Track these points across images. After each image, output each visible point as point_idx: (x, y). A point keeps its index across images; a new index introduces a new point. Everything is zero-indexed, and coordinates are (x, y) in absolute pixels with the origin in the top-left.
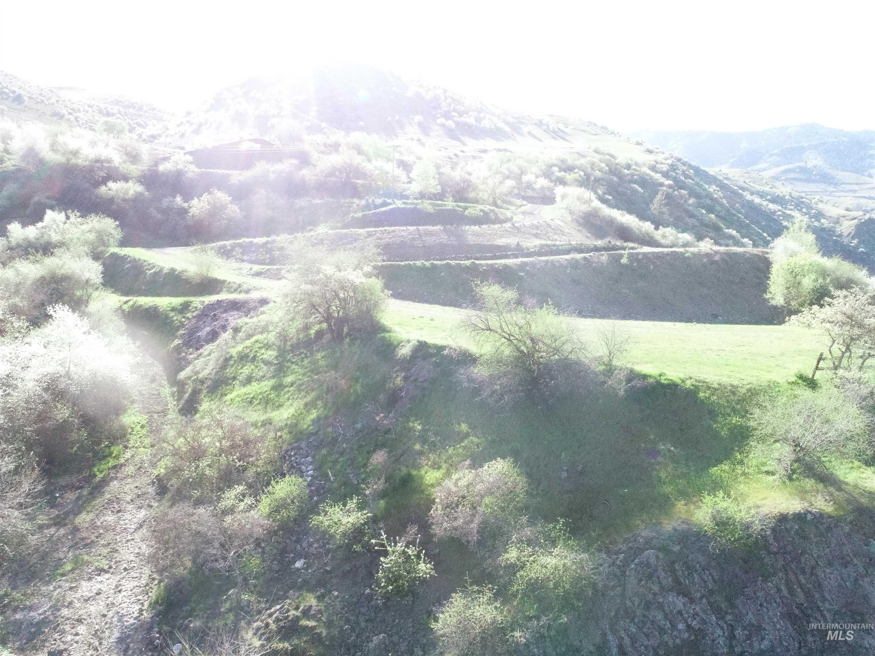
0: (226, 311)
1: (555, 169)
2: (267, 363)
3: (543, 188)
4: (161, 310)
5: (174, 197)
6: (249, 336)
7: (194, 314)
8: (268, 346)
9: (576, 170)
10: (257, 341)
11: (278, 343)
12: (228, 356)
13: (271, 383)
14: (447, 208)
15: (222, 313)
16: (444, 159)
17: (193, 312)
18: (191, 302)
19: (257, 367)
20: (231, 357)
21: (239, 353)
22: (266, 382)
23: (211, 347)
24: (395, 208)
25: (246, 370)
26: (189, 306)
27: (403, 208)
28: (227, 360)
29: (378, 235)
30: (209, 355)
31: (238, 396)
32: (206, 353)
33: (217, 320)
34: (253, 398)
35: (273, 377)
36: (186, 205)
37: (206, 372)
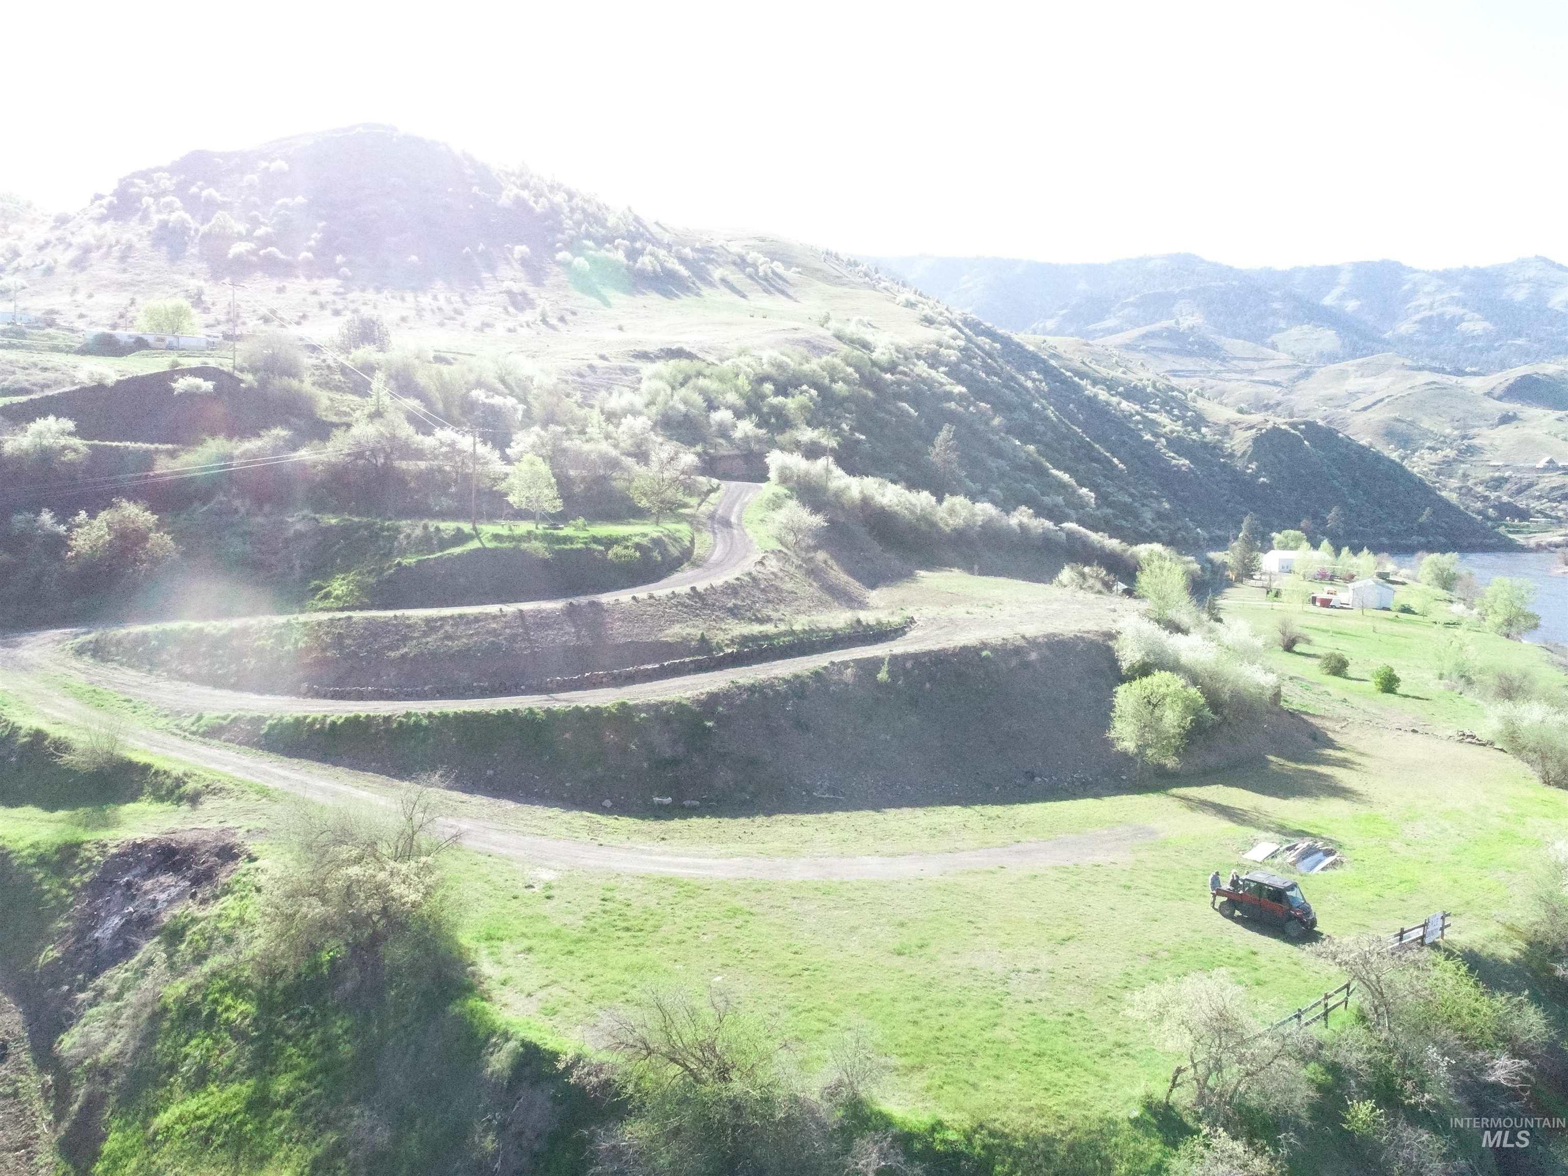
0: (151, 872)
1: (768, 387)
2: (238, 1035)
3: (746, 439)
4: (16, 863)
5: (38, 513)
6: (200, 958)
7: (86, 878)
8: (238, 989)
9: (805, 387)
10: (214, 974)
11: (258, 982)
12: (158, 1006)
13: (244, 1089)
14: (575, 546)
15: (145, 876)
16: (570, 378)
17: (84, 872)
18: (79, 845)
19: (216, 1041)
20: (165, 1010)
21: (181, 1001)
22: (235, 1087)
23: (122, 976)
24: (477, 550)
25: (195, 1049)
26: (75, 855)
27: (495, 549)
28: (156, 1017)
29: (448, 628)
30: (118, 997)
31: (180, 1119)
32: (113, 989)
33: (133, 898)
34: (211, 1129)
35: (250, 1073)
36: (62, 529)
37: (114, 1046)
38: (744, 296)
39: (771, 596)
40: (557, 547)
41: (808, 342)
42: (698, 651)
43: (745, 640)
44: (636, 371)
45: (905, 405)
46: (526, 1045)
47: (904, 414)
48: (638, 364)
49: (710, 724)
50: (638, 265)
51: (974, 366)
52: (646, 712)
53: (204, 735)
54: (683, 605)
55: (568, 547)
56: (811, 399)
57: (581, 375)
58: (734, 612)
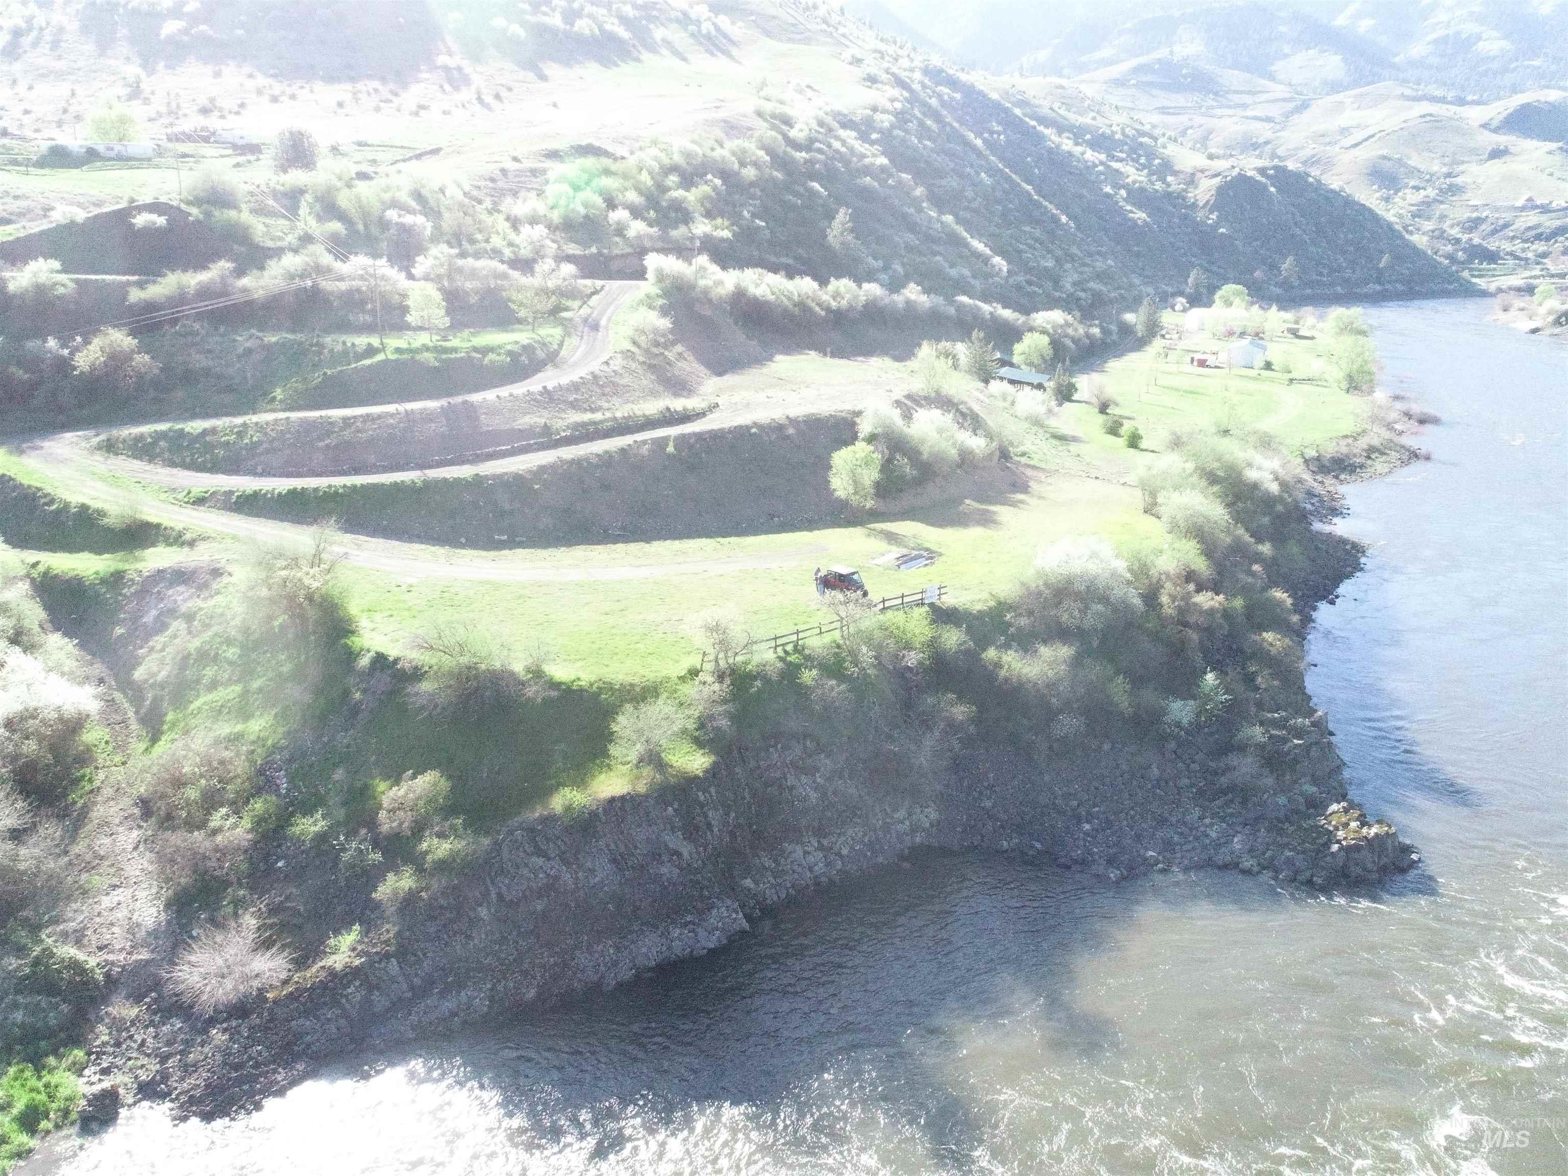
0: (171, 585)
1: (673, 179)
2: (231, 663)
3: (639, 237)
4: (87, 583)
5: (45, 341)
6: (206, 626)
7: (132, 590)
8: (229, 642)
9: (709, 177)
10: (216, 635)
11: (240, 637)
12: (185, 653)
13: (238, 688)
14: (458, 356)
15: (168, 588)
16: (482, 183)
17: (130, 587)
18: (124, 572)
19: (220, 668)
20: (189, 654)
21: (198, 650)
22: (233, 687)
23: (163, 639)
24: (382, 361)
25: (209, 672)
26: (123, 577)
27: (396, 360)
28: (186, 657)
29: (359, 424)
30: (163, 650)
31: (204, 704)
32: (159, 647)
33: (162, 599)
34: (222, 706)
35: (238, 681)
36: (66, 352)
37: (163, 673)
38: (684, 59)
39: (607, 390)
40: (444, 356)
41: (725, 121)
42: (541, 435)
43: (577, 426)
44: (544, 171)
45: (816, 185)
46: (377, 653)
47: (812, 193)
48: (548, 164)
49: (536, 487)
50: (576, 28)
51: (906, 131)
52: (494, 480)
53: (194, 503)
54: (534, 400)
55: (453, 356)
56: (715, 189)
57: (493, 180)
58: (575, 406)
